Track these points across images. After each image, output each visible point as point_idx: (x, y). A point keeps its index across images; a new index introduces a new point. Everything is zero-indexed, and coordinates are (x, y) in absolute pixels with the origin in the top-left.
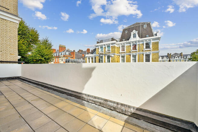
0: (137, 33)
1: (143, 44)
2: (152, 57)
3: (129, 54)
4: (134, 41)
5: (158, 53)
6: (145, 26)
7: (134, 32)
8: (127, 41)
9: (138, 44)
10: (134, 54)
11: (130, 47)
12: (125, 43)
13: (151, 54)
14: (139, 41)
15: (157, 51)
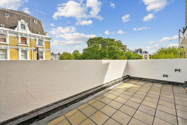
0: (27, 25)
1: (36, 40)
2: (45, 55)
3: (16, 47)
4: (24, 34)
5: (50, 51)
6: (36, 22)
7: (22, 22)
8: (12, 30)
9: (29, 38)
10: (24, 48)
11: (17, 39)
12: (8, 31)
13: (44, 51)
14: (30, 36)
15: (49, 50)
